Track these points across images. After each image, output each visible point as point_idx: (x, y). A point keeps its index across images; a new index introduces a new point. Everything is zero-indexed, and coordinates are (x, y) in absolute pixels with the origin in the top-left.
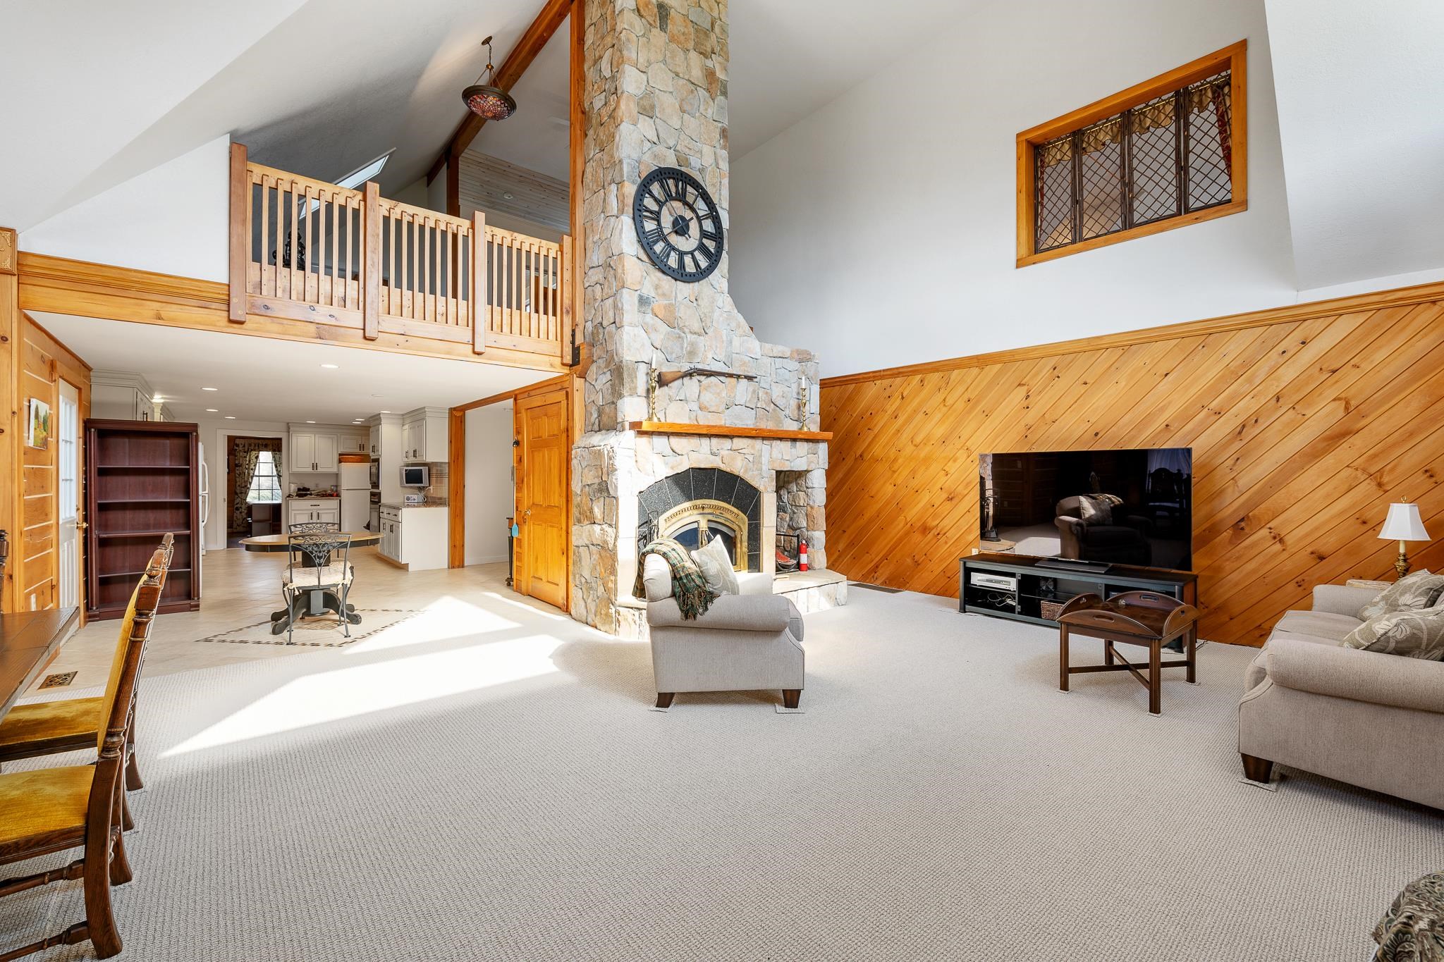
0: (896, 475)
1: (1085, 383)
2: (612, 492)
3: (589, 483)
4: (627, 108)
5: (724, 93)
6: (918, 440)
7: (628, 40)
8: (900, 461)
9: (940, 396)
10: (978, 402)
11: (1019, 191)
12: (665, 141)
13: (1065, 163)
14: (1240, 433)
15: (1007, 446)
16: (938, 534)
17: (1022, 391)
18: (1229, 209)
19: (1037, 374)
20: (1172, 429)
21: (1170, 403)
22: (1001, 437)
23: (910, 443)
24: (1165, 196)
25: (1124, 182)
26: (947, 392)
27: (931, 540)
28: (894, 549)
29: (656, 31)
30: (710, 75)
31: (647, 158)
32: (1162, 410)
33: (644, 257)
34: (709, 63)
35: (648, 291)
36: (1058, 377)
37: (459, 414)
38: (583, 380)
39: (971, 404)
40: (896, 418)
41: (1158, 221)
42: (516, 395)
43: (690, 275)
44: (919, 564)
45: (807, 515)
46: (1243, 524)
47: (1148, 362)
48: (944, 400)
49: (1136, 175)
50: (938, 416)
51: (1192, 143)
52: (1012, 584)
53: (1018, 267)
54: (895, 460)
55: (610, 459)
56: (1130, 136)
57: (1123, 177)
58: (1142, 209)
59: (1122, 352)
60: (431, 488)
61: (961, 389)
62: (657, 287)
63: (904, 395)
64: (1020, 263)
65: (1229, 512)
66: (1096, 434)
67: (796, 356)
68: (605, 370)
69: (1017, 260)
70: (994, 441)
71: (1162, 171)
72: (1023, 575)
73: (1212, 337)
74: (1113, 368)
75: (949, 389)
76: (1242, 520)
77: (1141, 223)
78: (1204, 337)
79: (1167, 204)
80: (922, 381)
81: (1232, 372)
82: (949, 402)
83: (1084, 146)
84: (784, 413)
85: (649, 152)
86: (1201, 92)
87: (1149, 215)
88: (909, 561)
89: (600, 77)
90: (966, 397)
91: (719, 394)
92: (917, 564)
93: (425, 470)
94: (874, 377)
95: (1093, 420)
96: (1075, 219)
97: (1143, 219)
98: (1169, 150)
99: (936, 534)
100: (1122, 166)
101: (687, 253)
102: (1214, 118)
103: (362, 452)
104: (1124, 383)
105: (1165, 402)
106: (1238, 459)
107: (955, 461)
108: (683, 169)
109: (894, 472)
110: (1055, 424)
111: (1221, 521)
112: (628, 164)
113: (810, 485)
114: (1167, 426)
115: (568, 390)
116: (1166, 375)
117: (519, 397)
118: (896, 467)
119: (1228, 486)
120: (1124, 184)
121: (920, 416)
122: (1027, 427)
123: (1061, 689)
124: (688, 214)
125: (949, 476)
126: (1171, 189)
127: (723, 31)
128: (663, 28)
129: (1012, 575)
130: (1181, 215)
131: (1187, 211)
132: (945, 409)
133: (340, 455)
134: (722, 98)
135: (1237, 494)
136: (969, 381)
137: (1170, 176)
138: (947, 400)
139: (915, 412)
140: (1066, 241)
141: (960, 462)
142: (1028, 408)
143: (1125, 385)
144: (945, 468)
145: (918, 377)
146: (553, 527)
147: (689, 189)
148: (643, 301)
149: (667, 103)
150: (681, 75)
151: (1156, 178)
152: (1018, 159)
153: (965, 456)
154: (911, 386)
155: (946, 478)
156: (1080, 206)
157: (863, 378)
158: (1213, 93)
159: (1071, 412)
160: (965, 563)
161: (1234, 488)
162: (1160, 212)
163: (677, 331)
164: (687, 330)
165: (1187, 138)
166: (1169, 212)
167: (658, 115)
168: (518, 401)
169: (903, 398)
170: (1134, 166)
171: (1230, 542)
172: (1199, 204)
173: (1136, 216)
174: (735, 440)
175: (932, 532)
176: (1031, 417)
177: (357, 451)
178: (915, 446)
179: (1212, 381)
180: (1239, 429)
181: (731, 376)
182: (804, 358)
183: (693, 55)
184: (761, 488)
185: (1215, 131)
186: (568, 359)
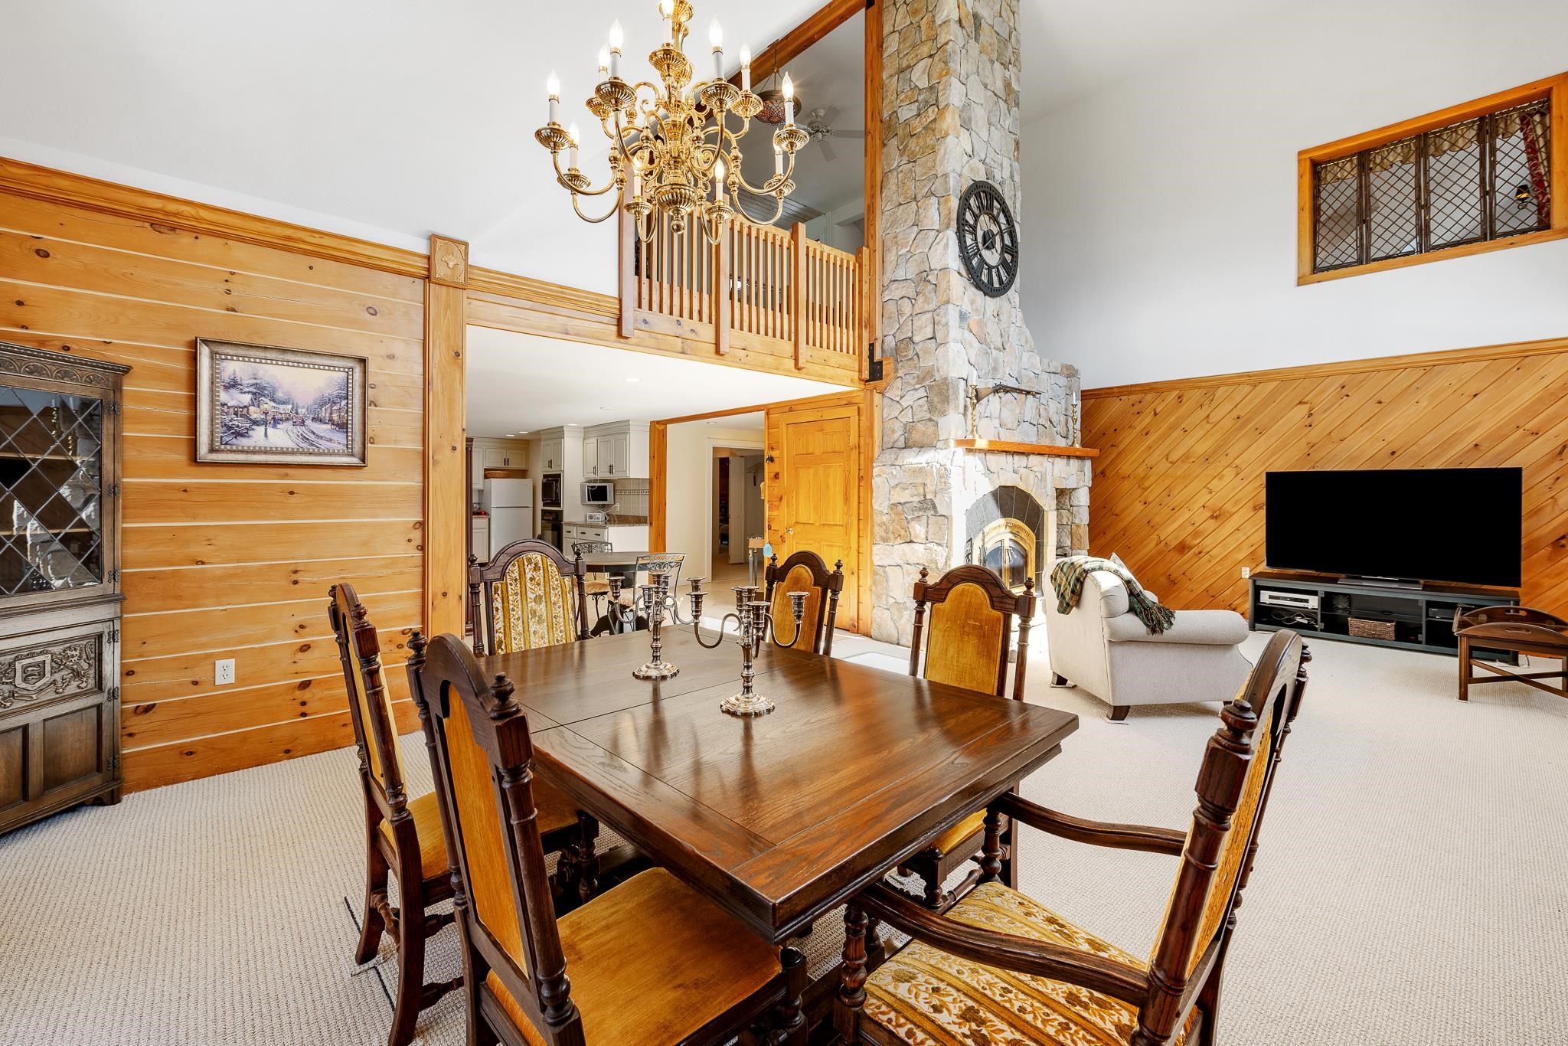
0: (1146, 493)
1: (1380, 402)
2: (941, 510)
3: (902, 501)
4: (950, 120)
5: (1017, 105)
6: (1174, 457)
7: (954, 52)
8: (1152, 479)
9: (1203, 413)
10: (1249, 420)
11: (1301, 209)
12: (978, 154)
13: (1349, 182)
14: (1560, 453)
15: (1286, 463)
16: (1200, 553)
17: (1304, 410)
18: (1549, 236)
19: (1323, 392)
20: (1482, 448)
21: (1479, 423)
22: (1278, 455)
23: (1164, 460)
24: (1467, 219)
25: (1420, 203)
26: (1210, 409)
27: (1191, 559)
28: (1144, 568)
29: (972, 42)
30: (1008, 85)
31: (966, 172)
32: (1471, 429)
33: (964, 272)
34: (1007, 74)
35: (966, 307)
36: (1348, 396)
37: (661, 427)
38: (881, 395)
39: (1240, 422)
40: (1147, 434)
41: (1459, 244)
42: (768, 410)
43: (997, 290)
44: (1175, 584)
45: (1071, 534)
46: (1563, 542)
47: (1454, 382)
48: (1208, 417)
49: (1433, 197)
50: (1200, 433)
51: (1499, 168)
52: (1313, 602)
53: (1299, 284)
54: (1145, 478)
55: (941, 477)
56: (1426, 159)
57: (1418, 198)
58: (1440, 231)
59: (1424, 372)
60: (618, 505)
61: (1228, 406)
62: (972, 302)
63: (1158, 411)
64: (1301, 281)
65: (1548, 530)
66: (1393, 453)
67: (1065, 370)
68: (917, 386)
69: (1299, 278)
70: (1268, 459)
71: (1464, 194)
72: (1326, 593)
73: (1527, 360)
74: (1413, 388)
75: (1213, 406)
76: (1563, 537)
77: (1438, 245)
78: (1519, 359)
79: (1470, 227)
80: (1179, 397)
81: (1552, 394)
82: (1214, 418)
83: (1371, 166)
84: (1055, 429)
85: (967, 165)
86: (1507, 119)
87: (1448, 237)
88: (1163, 579)
89: (910, 86)
90: (1235, 414)
91: (1014, 410)
92: (1173, 583)
93: (610, 487)
94: (1119, 392)
95: (1389, 439)
96: (1362, 238)
97: (1441, 242)
98: (1471, 174)
99: (1197, 552)
100: (1418, 188)
101: (994, 267)
102: (1522, 146)
103: (507, 467)
104: (1426, 403)
105: (1474, 422)
106: (1558, 478)
107: (1220, 479)
108: (990, 182)
109: (1145, 489)
110: (1343, 443)
111: (1539, 539)
112: (954, 177)
113: (1075, 503)
114: (1476, 445)
115: (860, 405)
116: (1475, 395)
117: (771, 411)
118: (1147, 484)
119: (1547, 505)
120: (1420, 207)
121: (1178, 433)
122: (1310, 445)
123: (1460, 699)
124: (995, 229)
125: (1213, 493)
126: (1474, 213)
127: (1018, 41)
128: (977, 40)
129: (1315, 593)
130: (1486, 240)
131: (1494, 235)
132: (1208, 427)
133: (486, 470)
134: (1016, 109)
135: (1557, 512)
136: (1238, 399)
137: (1473, 200)
138: (1211, 417)
139: (1172, 428)
140: (1350, 260)
141: (1226, 479)
142: (1310, 426)
143: (1427, 406)
144: (1209, 486)
145: (1175, 393)
146: (832, 546)
147: (996, 204)
148: (963, 317)
149: (979, 114)
150: (989, 87)
151: (1457, 201)
152: (1301, 176)
153: (1234, 474)
154: (1166, 402)
155: (1210, 496)
156: (1367, 227)
157: (1106, 393)
158: (1522, 121)
159: (1362, 431)
160: (1254, 581)
161: (1553, 507)
162: (1462, 235)
163: (984, 346)
164: (992, 346)
165: (1493, 164)
166: (1471, 236)
167: (974, 128)
168: (771, 416)
169: (1156, 414)
170: (1431, 189)
171: (1549, 559)
172: (1506, 229)
173: (1433, 238)
174: (1031, 457)
175: (1192, 551)
176: (1314, 435)
177: (502, 466)
178: (1171, 462)
179: (1529, 402)
180: (1559, 449)
181: (1020, 391)
182: (1071, 373)
183: (997, 65)
184: (1045, 508)
185: (1524, 158)
186: (866, 375)
